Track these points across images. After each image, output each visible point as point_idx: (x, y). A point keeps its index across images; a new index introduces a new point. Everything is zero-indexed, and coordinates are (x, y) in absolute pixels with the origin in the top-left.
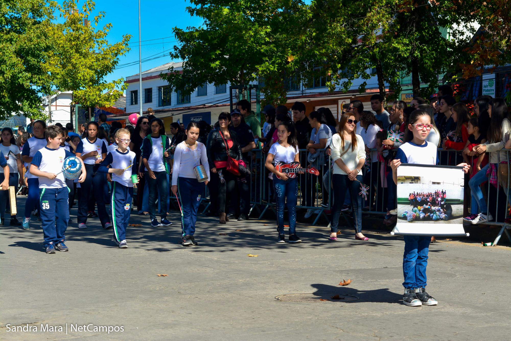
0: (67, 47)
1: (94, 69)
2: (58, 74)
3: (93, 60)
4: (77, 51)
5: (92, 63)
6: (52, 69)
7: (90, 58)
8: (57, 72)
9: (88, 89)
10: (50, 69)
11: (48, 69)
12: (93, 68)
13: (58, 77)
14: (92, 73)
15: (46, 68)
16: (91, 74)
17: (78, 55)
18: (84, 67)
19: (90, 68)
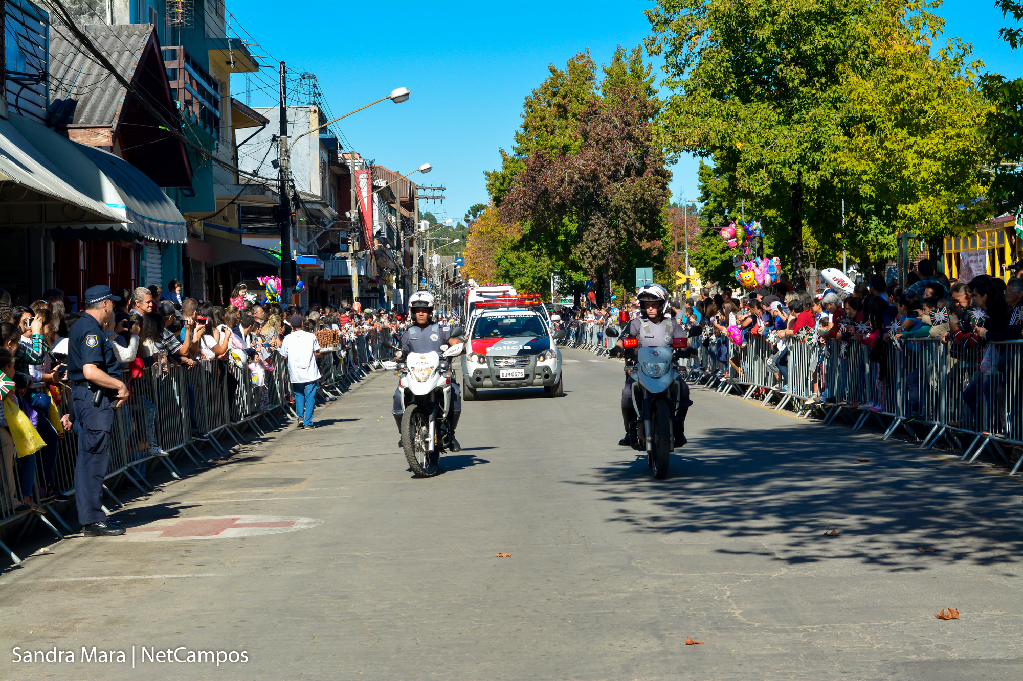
0: (879, 117)
1: (939, 159)
2: (864, 172)
3: (936, 140)
4: (900, 125)
5: (936, 145)
6: (850, 162)
7: (933, 135)
8: (860, 169)
9: (924, 201)
10: (846, 164)
11: (844, 163)
12: (938, 155)
13: (865, 178)
14: (936, 166)
15: (839, 160)
16: (934, 169)
17: (903, 133)
18: (915, 155)
19: (933, 157)
